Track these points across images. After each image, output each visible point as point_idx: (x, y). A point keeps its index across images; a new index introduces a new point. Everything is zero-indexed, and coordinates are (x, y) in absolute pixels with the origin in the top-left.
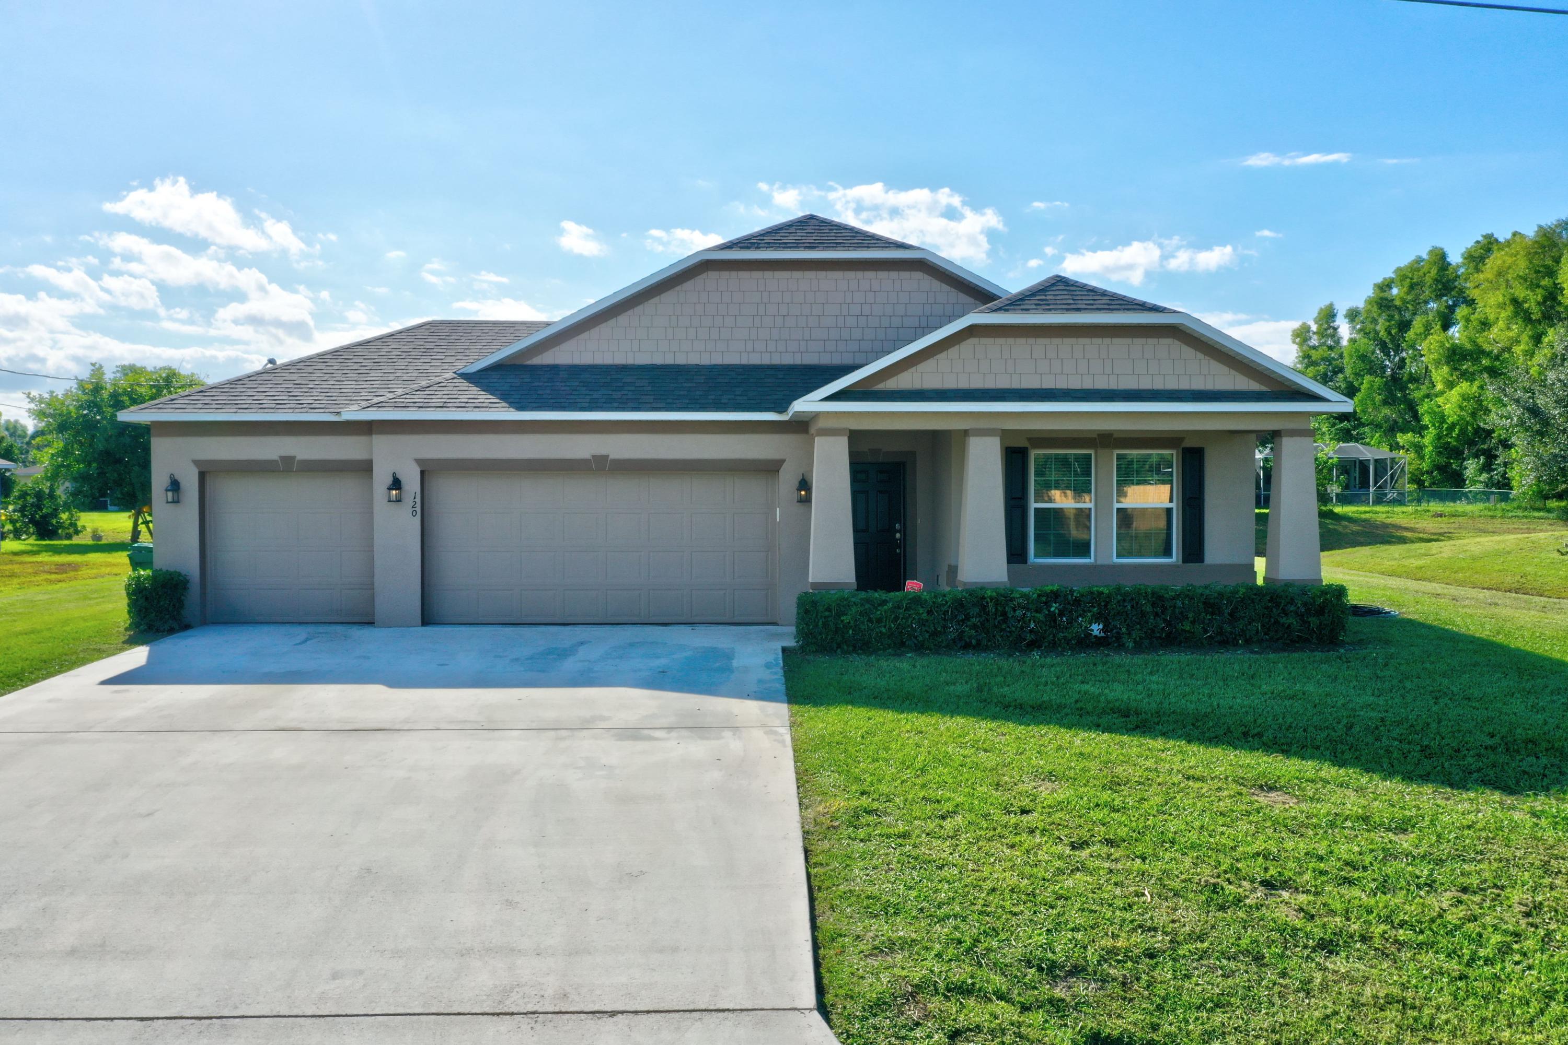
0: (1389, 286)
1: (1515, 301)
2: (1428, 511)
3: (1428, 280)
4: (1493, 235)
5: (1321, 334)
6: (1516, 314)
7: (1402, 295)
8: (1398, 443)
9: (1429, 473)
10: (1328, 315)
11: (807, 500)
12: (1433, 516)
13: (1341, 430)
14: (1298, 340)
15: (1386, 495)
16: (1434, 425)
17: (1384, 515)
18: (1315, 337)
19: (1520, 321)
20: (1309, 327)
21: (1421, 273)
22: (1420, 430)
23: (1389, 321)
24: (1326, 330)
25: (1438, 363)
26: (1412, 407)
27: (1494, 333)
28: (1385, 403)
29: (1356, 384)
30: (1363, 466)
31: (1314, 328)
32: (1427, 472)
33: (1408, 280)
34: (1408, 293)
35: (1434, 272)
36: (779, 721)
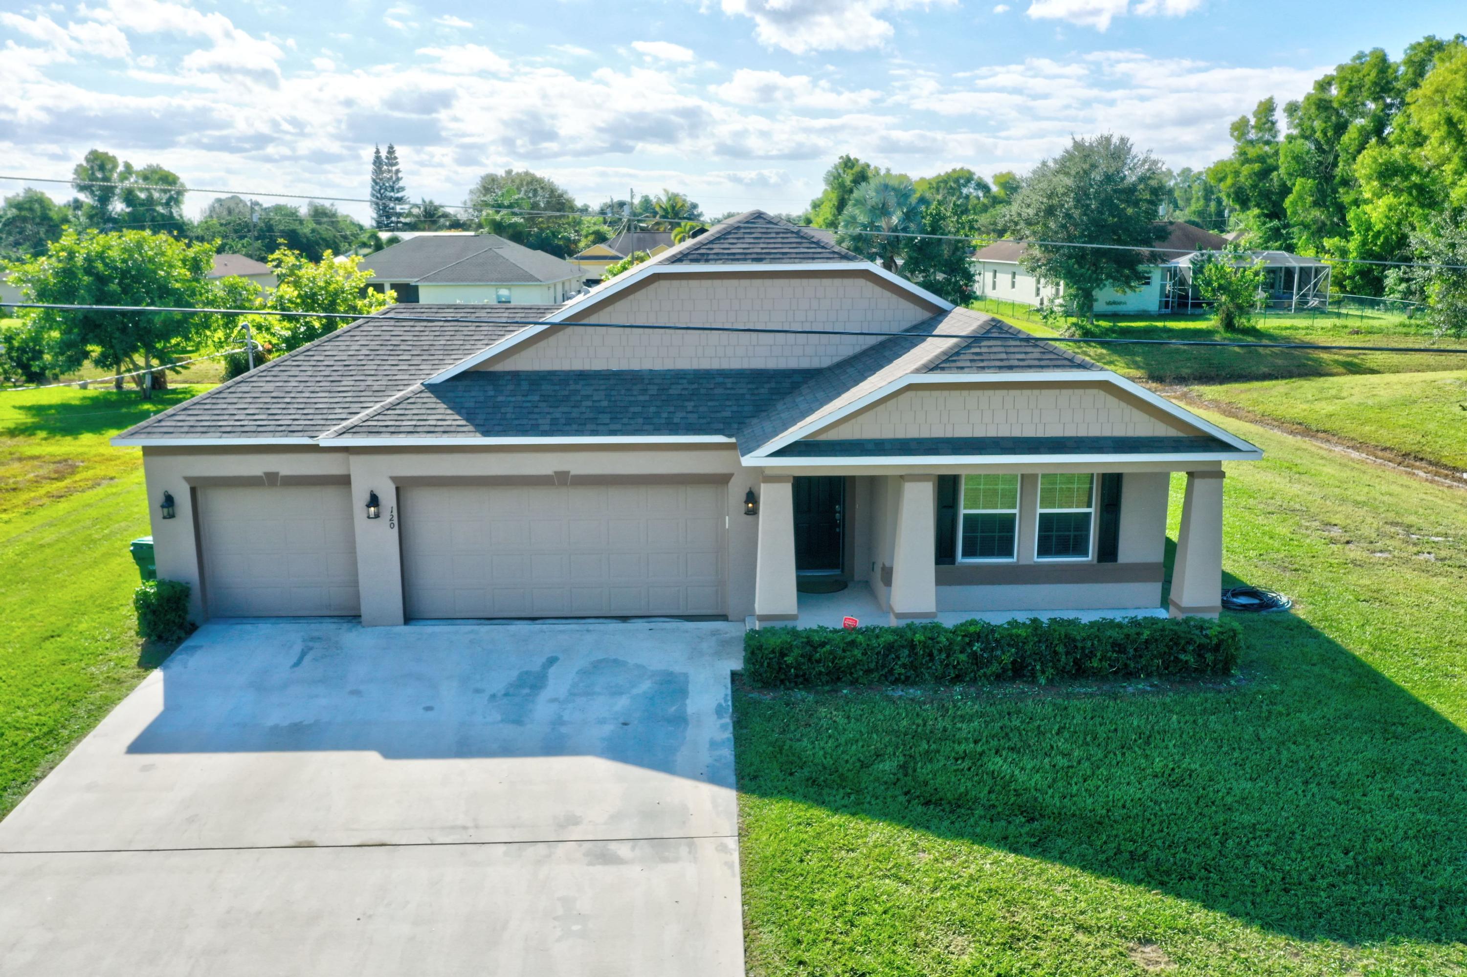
0: (1329, 84)
1: (1450, 122)
2: (1346, 327)
3: (1368, 81)
4: (1434, 37)
5: (1259, 128)
6: (1449, 133)
7: (1340, 97)
8: (1323, 247)
9: (1351, 278)
10: (1267, 109)
11: (753, 512)
12: (1351, 333)
13: (1270, 229)
14: (1236, 134)
15: (1307, 303)
16: (1359, 232)
17: (1304, 332)
18: (1253, 131)
19: (1453, 143)
20: (1248, 121)
21: (1361, 75)
22: (1346, 235)
23: (1326, 122)
24: (1265, 124)
25: (1369, 178)
26: (1341, 210)
27: (1426, 151)
28: (1316, 204)
29: (1289, 184)
30: (1289, 272)
31: (1253, 122)
32: (1350, 278)
33: (1347, 83)
34: (1346, 96)
35: (1373, 74)
36: (729, 826)
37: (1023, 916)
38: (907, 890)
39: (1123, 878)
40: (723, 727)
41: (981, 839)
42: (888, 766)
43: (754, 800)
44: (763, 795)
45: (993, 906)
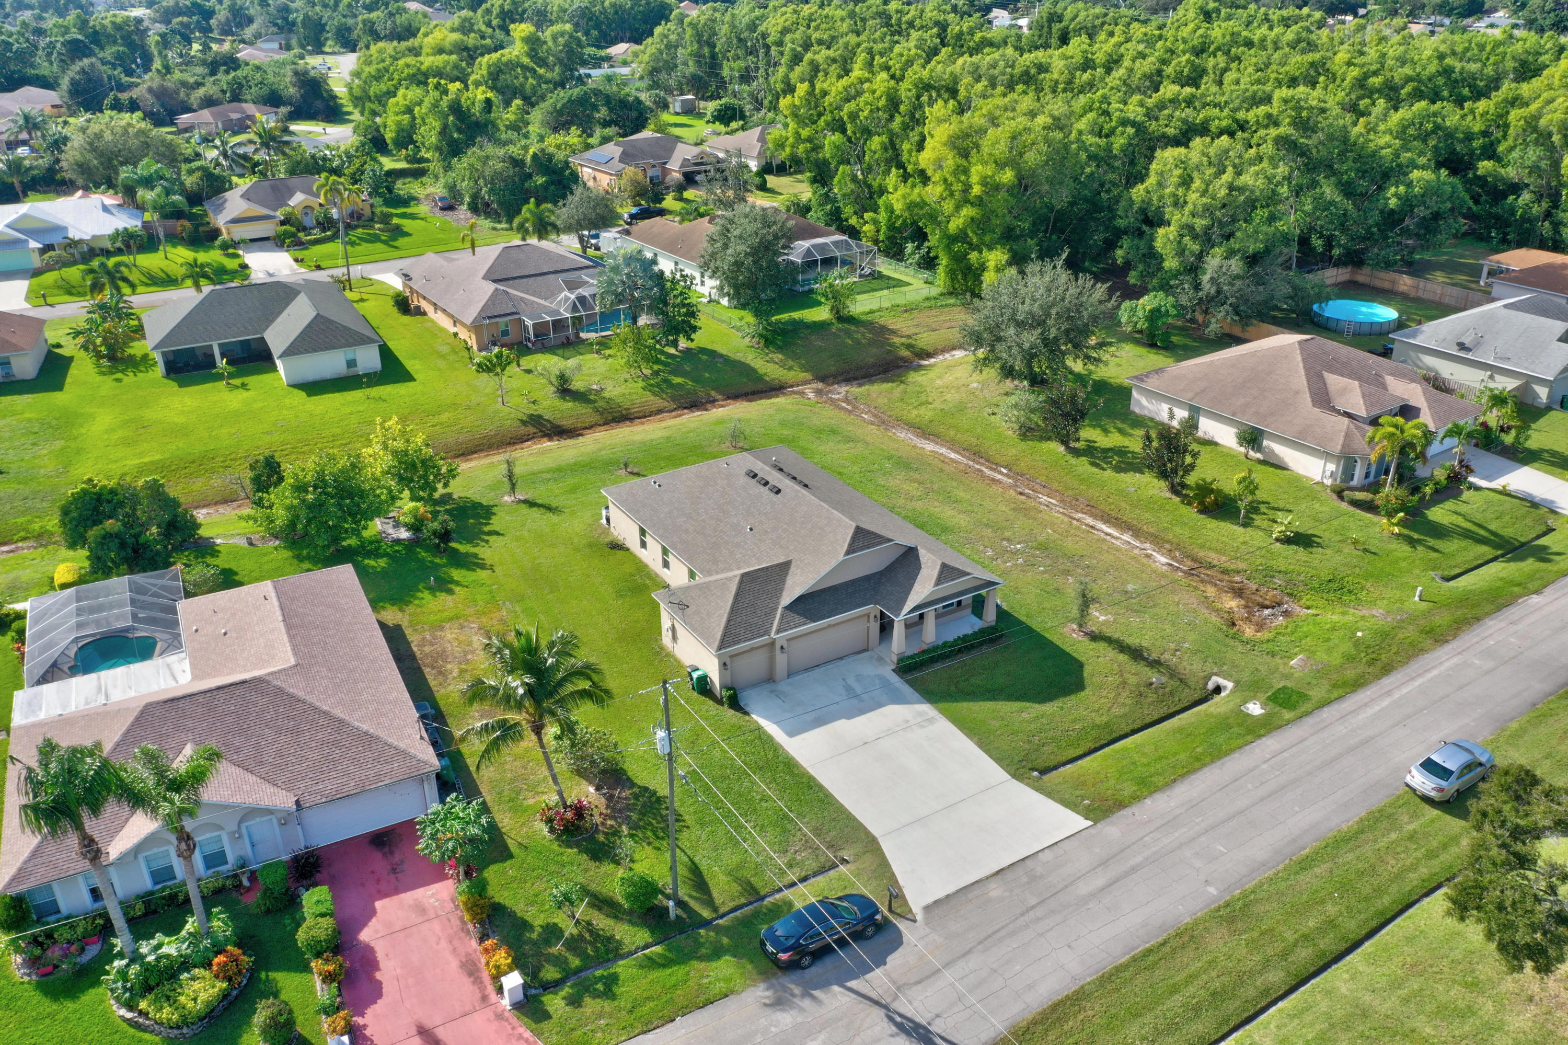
2: (899, 306)
12: (903, 312)
36: (936, 712)
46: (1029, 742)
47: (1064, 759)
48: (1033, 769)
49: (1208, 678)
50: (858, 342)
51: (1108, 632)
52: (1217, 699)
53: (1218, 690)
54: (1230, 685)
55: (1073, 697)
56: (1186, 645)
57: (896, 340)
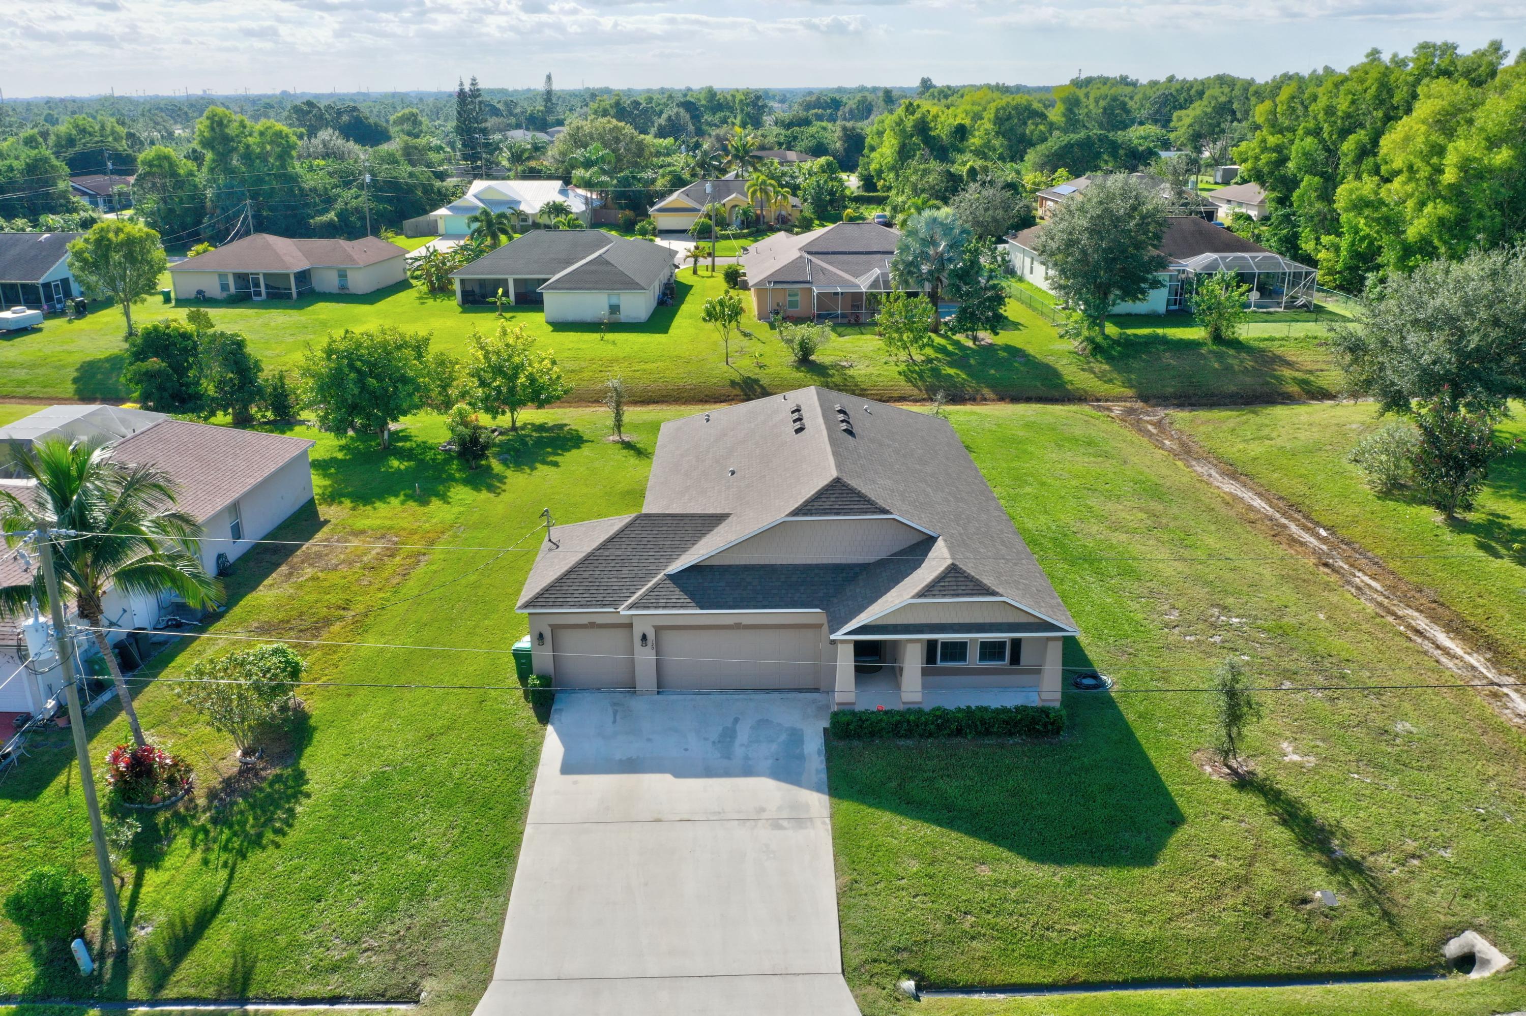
12: (1317, 345)
15: (1295, 301)
16: (1349, 234)
22: (1339, 235)
29: (1298, 177)
32: (1340, 272)
36: (826, 813)
37: (939, 853)
38: (895, 842)
39: (980, 838)
40: (821, 762)
41: (927, 820)
42: (893, 784)
43: (836, 801)
44: (840, 798)
45: (928, 849)
46: (950, 920)
47: (999, 979)
48: (911, 974)
49: (1459, 931)
50: (1228, 368)
51: (1284, 782)
52: (1456, 981)
53: (1467, 962)
54: (1499, 960)
55: (1111, 872)
56: (1448, 854)
57: (1287, 373)
